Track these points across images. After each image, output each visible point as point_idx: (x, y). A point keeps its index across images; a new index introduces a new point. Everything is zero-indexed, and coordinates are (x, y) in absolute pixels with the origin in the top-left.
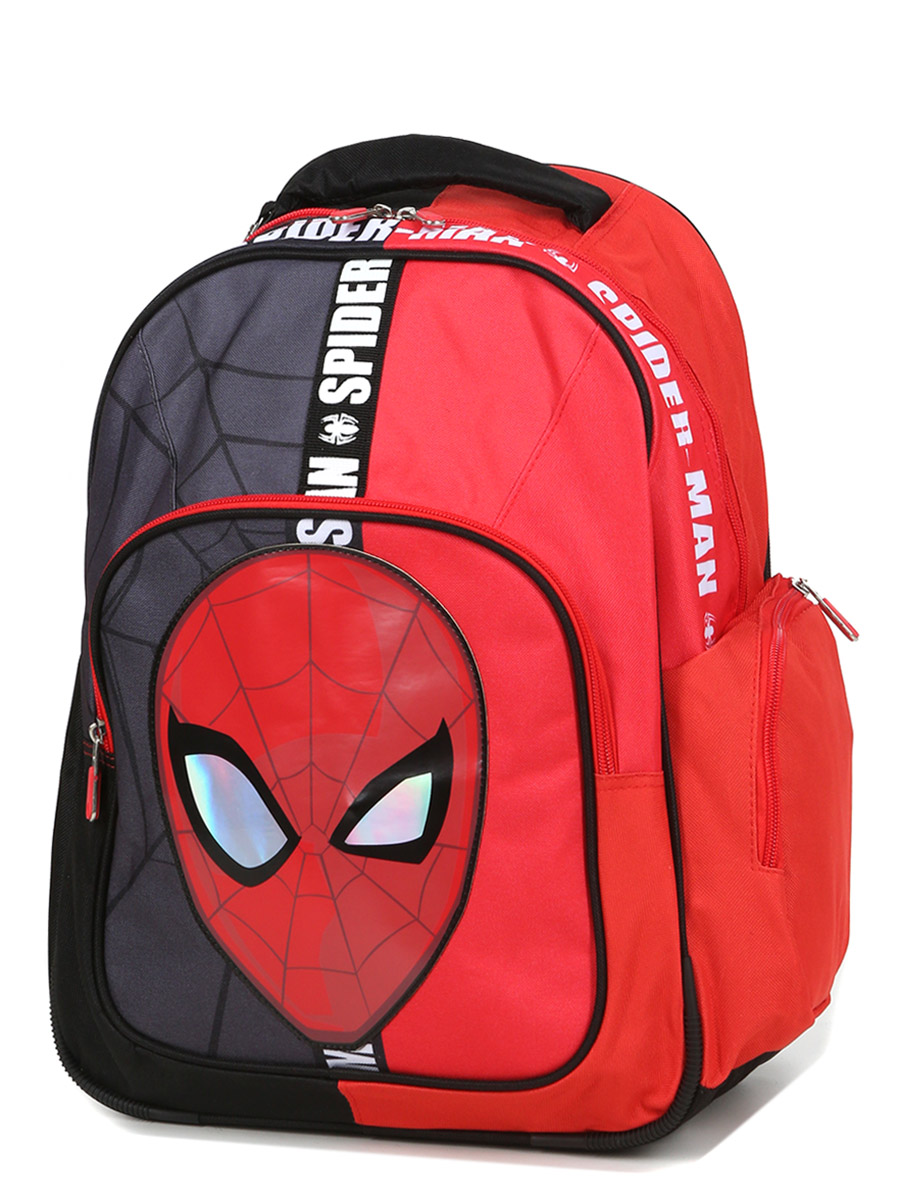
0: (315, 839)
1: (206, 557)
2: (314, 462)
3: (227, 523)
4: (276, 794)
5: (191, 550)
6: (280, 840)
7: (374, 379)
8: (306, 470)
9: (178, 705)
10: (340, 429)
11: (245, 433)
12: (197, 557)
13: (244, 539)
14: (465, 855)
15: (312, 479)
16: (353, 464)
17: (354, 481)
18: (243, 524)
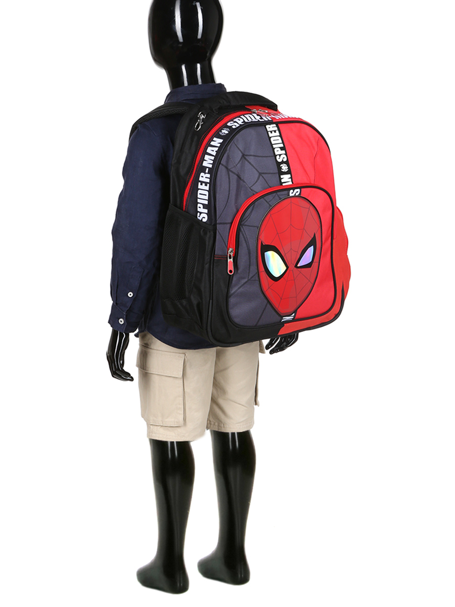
0: (292, 267)
1: (270, 203)
2: (282, 176)
3: (275, 194)
4: (285, 258)
5: (267, 202)
6: (284, 268)
7: (286, 154)
8: (280, 179)
9: (263, 241)
10: (284, 168)
11: (266, 172)
12: (268, 204)
13: (279, 197)
14: (318, 263)
15: (283, 181)
16: (289, 176)
17: (290, 180)
18: (279, 193)
